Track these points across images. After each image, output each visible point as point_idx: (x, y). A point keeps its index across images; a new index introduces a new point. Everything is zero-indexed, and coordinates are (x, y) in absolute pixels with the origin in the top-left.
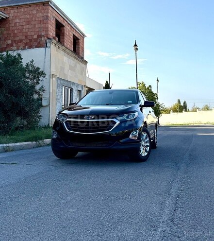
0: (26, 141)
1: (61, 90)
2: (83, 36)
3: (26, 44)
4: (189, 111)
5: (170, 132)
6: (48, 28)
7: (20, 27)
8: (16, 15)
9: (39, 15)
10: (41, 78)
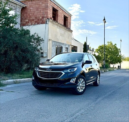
0: (27, 78)
1: (55, 48)
3: (36, 22)
6: (47, 12)
7: (33, 12)
8: (31, 5)
9: (43, 5)
10: (41, 43)
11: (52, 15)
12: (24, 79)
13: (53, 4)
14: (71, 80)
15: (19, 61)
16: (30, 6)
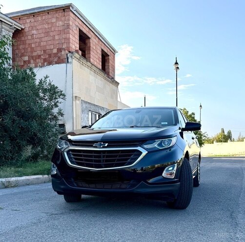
1: (87, 115)
2: (114, 52)
3: (45, 60)
4: (234, 140)
5: (213, 165)
6: (69, 39)
7: (38, 40)
8: (32, 25)
9: (59, 24)
10: (60, 100)
11: (78, 46)
12: (27, 177)
13: (80, 22)
14: (164, 172)
15: (13, 139)
16: (32, 28)
